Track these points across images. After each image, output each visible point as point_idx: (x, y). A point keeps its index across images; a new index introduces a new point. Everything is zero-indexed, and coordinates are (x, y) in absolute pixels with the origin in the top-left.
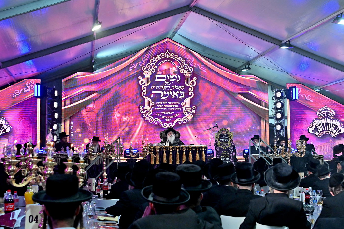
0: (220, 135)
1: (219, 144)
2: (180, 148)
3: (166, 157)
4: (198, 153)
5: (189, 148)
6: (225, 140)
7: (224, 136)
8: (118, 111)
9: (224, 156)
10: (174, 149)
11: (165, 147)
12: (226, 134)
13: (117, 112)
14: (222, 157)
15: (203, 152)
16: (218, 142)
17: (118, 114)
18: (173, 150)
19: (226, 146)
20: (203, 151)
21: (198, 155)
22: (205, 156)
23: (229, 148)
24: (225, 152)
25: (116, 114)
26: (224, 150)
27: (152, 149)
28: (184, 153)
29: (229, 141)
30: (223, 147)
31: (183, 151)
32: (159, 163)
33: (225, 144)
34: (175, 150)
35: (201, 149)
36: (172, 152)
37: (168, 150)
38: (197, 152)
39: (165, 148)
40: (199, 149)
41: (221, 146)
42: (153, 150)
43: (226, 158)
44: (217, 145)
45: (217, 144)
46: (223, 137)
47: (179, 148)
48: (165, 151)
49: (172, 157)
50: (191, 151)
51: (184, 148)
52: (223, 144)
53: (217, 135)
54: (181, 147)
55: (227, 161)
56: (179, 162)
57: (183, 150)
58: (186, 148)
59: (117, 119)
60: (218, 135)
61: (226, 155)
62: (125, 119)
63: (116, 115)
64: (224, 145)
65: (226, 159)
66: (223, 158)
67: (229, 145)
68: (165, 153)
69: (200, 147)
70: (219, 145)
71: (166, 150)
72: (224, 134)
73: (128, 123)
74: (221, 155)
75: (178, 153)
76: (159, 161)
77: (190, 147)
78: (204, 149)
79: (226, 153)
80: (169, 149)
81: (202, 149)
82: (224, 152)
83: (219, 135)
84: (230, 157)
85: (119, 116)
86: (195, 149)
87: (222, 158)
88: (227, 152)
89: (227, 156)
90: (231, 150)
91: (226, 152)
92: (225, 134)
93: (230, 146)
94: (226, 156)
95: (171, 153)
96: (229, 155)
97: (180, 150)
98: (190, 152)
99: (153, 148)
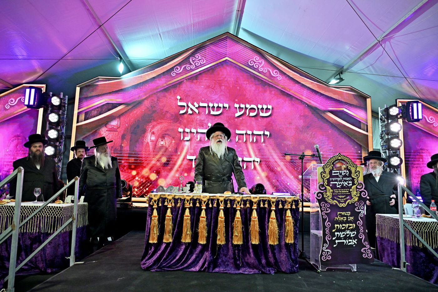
0: (330, 172)
1: (328, 194)
2: (228, 202)
3: (189, 226)
4: (274, 217)
5: (251, 203)
6: (343, 185)
7: (341, 174)
8: (153, 132)
9: (343, 227)
10: (212, 205)
11: (189, 198)
12: (347, 168)
13: (150, 133)
14: (337, 227)
15: (289, 213)
16: (326, 189)
17: (153, 135)
18: (210, 206)
19: (347, 200)
20: (287, 210)
21: (275, 221)
22: (292, 224)
23: (353, 204)
24: (344, 216)
25: (150, 135)
26: (343, 209)
27: (155, 201)
28: (238, 214)
29: (354, 187)
30: (339, 202)
31: (235, 210)
32: (171, 240)
33: (343, 195)
34: (215, 205)
35: (283, 205)
36: (208, 210)
37: (198, 205)
38: (273, 215)
39: (188, 201)
40: (277, 205)
41: (333, 199)
42: (158, 204)
43: (348, 229)
44: (325, 196)
45: (323, 195)
46: (337, 176)
47: (226, 201)
48: (190, 208)
49: (207, 225)
50: (256, 210)
51: (238, 202)
52: (340, 195)
53: (322, 171)
54: (231, 198)
55: (350, 238)
56: (224, 239)
57: (235, 206)
58: (244, 201)
59: (150, 143)
60: (325, 172)
61: (347, 222)
62: (162, 143)
63: (150, 138)
64: (340, 197)
65: (348, 232)
66: (339, 230)
67: (354, 197)
68: (187, 212)
69: (279, 201)
70: (329, 198)
71: (191, 205)
72: (340, 169)
73: (167, 149)
74: (334, 222)
75: (222, 214)
76: (173, 234)
77: (254, 200)
78: (292, 205)
79: (347, 219)
80: (200, 203)
81: (286, 207)
82: (341, 216)
83: (327, 170)
84: (357, 229)
86: (266, 206)
87: (337, 231)
88: (350, 216)
89: (349, 226)
90: (359, 209)
91: (347, 216)
92: (343, 169)
93: (356, 199)
94: (347, 225)
95: (203, 214)
96: (355, 221)
97: (229, 206)
98: (255, 214)
99: (158, 200)
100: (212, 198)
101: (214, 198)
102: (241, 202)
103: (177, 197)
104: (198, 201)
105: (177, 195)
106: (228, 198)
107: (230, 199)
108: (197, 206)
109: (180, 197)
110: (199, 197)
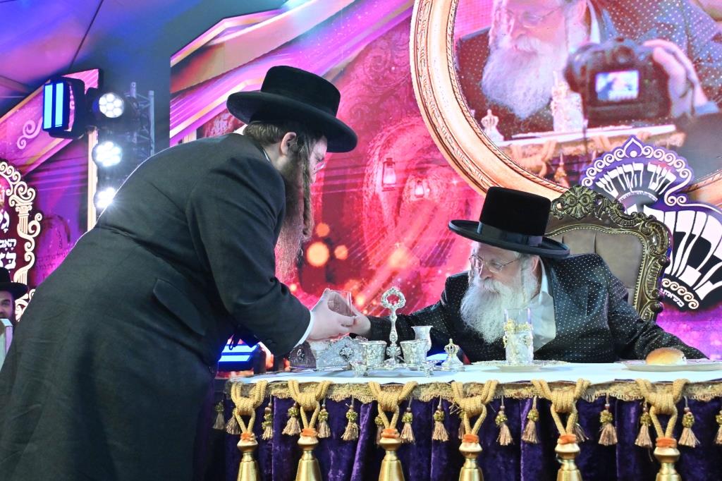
2: (605, 416)
8: (389, 159)
10: (516, 433)
11: (394, 399)
17: (388, 170)
18: (505, 437)
25: (380, 172)
27: (246, 418)
31: (649, 465)
34: (529, 434)
36: (493, 460)
37: (440, 433)
39: (389, 414)
47: (588, 410)
48: (401, 451)
51: (663, 417)
54: (619, 393)
57: (643, 439)
58: (697, 406)
59: (383, 197)
63: (380, 180)
68: (390, 471)
71: (408, 434)
80: (453, 422)
85: (391, 179)
97: (608, 433)
100: (510, 393)
101: (525, 392)
102: (681, 413)
103: (339, 395)
104: (438, 414)
105: (340, 385)
106: (598, 393)
107: (613, 399)
108: (435, 437)
109: (354, 394)
110: (443, 394)
